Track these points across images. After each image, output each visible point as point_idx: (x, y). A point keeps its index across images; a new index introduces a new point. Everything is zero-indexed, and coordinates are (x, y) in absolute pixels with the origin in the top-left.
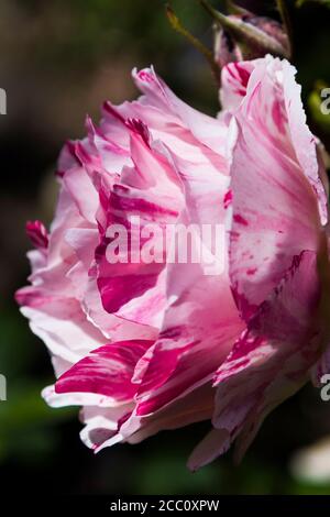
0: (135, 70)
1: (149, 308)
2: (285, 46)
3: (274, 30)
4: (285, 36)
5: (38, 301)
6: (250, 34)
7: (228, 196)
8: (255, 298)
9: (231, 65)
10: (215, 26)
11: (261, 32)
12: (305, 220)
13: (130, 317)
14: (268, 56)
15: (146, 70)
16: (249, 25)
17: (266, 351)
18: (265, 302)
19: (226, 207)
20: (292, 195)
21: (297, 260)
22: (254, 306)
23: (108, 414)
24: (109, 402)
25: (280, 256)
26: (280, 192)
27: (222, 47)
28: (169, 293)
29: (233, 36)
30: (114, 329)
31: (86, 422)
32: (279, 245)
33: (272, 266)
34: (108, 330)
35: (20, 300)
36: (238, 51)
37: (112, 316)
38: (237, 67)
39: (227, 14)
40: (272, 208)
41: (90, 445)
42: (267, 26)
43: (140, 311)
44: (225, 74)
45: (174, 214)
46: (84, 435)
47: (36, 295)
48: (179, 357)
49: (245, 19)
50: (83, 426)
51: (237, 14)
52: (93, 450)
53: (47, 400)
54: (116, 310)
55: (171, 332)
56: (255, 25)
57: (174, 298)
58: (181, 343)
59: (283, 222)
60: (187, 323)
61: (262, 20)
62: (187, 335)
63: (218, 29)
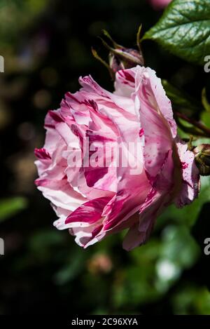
0: (81, 78)
1: (107, 183)
2: (141, 60)
3: (135, 54)
4: (141, 56)
5: (45, 183)
6: (127, 57)
7: (141, 131)
8: (152, 174)
9: (120, 71)
10: (110, 54)
11: (131, 55)
12: (165, 137)
13: (100, 188)
14: (138, 66)
15: (86, 77)
16: (125, 53)
17: (158, 195)
18: (157, 175)
19: (141, 136)
20: (159, 127)
21: (167, 154)
22: (152, 177)
23: (85, 230)
24: (85, 225)
25: (159, 154)
26: (154, 125)
27: (114, 63)
28: (118, 176)
29: (119, 58)
30: (88, 193)
31: (75, 234)
32: (158, 149)
33: (157, 159)
34: (86, 194)
35: (37, 184)
36: (122, 65)
37: (92, 188)
38: (123, 72)
39: (115, 48)
40: (153, 133)
41: (81, 245)
42: (133, 53)
43: (103, 185)
44: (117, 75)
45: (111, 140)
46: (77, 240)
47: (44, 180)
48: (123, 203)
49: (123, 50)
50: (75, 237)
51: (119, 48)
52: (83, 247)
53: (57, 227)
54: (93, 185)
55: (120, 193)
56: (128, 52)
57: (120, 178)
58: (124, 197)
59: (158, 139)
60: (125, 188)
61: (130, 50)
62: (126, 193)
63: (112, 56)
